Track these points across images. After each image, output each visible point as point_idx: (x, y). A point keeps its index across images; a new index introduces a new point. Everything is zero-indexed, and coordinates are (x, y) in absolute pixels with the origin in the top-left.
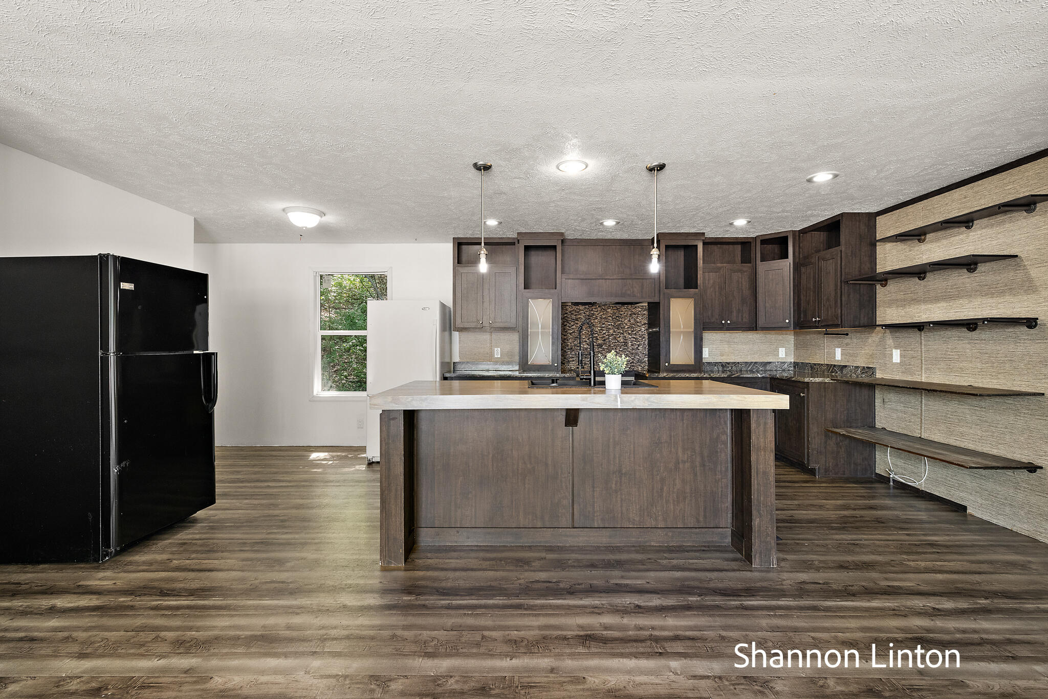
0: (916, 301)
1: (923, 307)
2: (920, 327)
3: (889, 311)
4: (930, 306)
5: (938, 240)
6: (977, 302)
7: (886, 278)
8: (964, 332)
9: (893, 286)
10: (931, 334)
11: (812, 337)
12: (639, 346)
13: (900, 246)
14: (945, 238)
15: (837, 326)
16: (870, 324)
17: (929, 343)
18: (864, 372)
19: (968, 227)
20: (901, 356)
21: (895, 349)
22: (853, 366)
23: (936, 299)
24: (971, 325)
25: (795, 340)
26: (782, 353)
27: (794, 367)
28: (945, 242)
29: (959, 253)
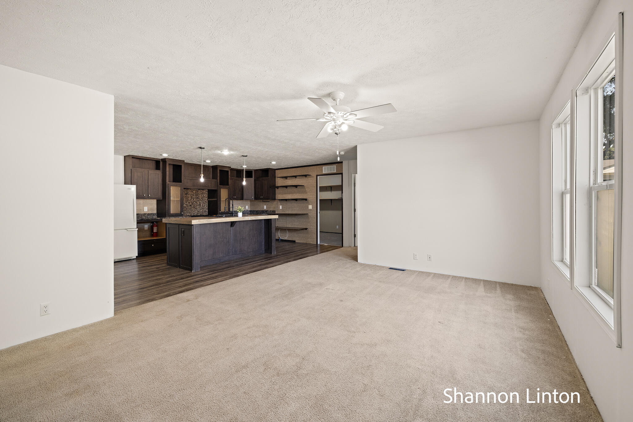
0: (285, 193)
1: (287, 195)
2: (286, 200)
3: (279, 195)
5: (290, 179)
6: (297, 194)
7: (278, 187)
8: (295, 201)
9: (280, 189)
10: (288, 202)
11: (257, 202)
12: (205, 205)
13: (281, 179)
15: (268, 199)
16: (275, 199)
17: (288, 204)
19: (296, 178)
20: (282, 207)
21: (280, 205)
22: (269, 211)
23: (289, 193)
24: (296, 200)
25: (251, 203)
26: (247, 207)
27: (250, 212)
28: (291, 180)
29: (294, 183)
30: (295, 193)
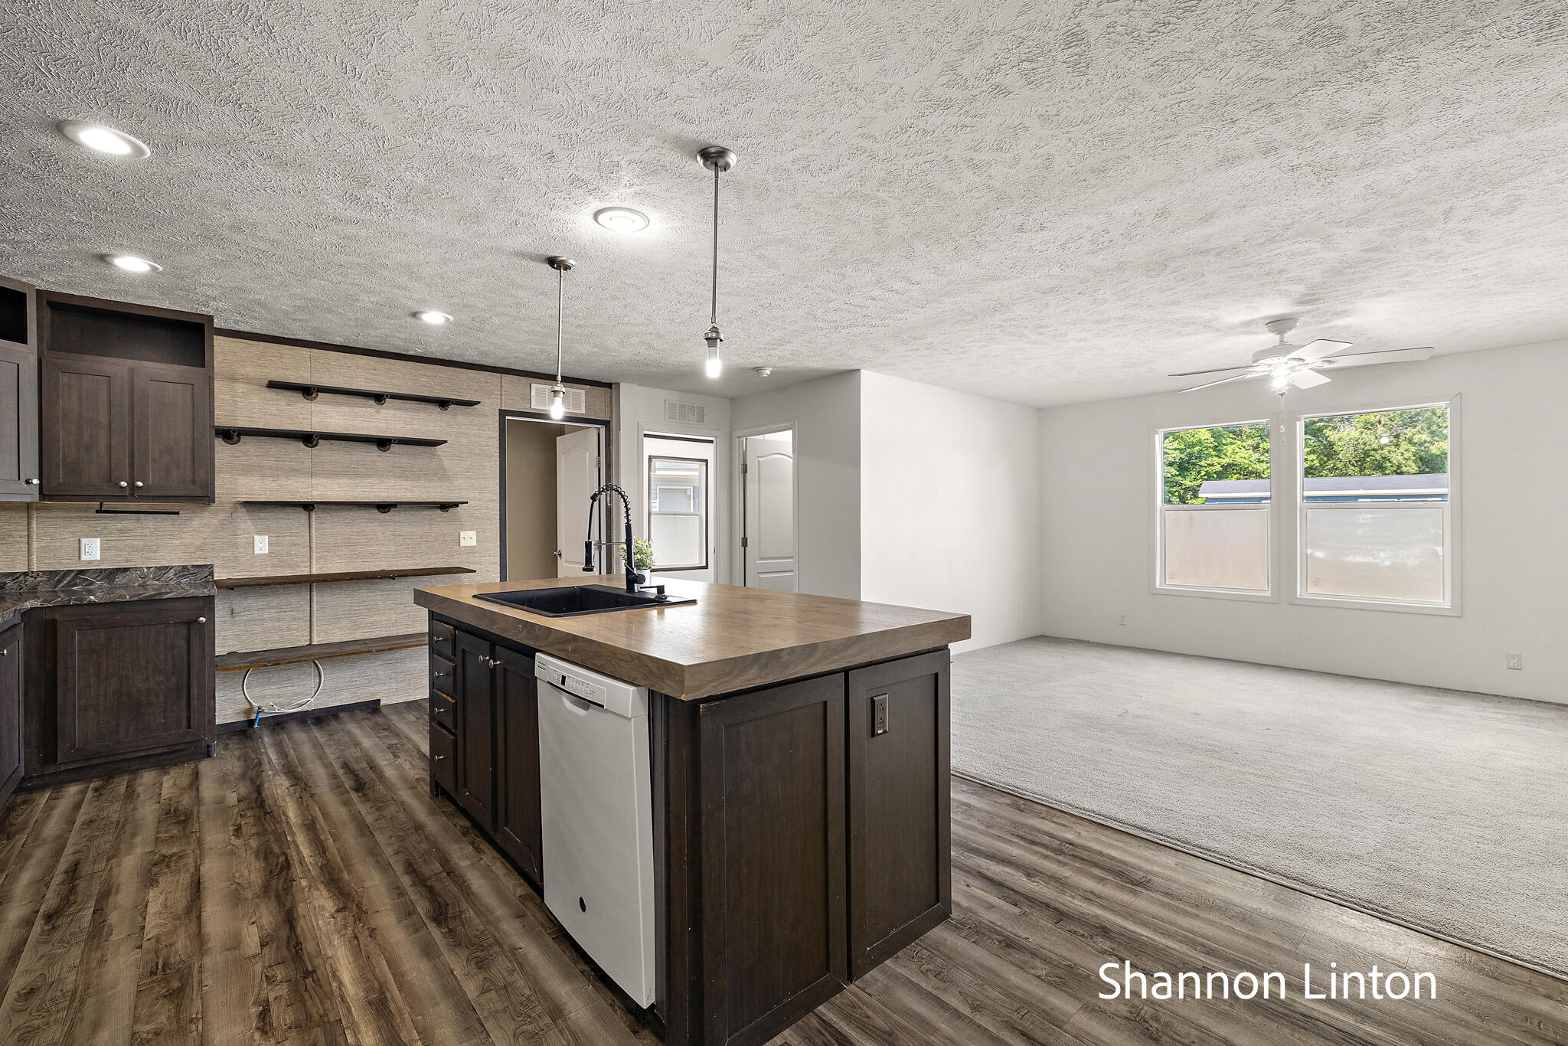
0: (297, 473)
1: (313, 481)
2: (308, 506)
3: (240, 480)
4: (324, 481)
5: (335, 404)
6: (389, 482)
7: (235, 435)
8: (375, 513)
10: (326, 515)
14: (346, 405)
17: (324, 525)
18: (183, 575)
19: (379, 403)
20: (270, 544)
21: (258, 534)
22: (149, 568)
23: (335, 474)
24: (384, 507)
28: (346, 409)
29: (362, 428)
30: (371, 476)
